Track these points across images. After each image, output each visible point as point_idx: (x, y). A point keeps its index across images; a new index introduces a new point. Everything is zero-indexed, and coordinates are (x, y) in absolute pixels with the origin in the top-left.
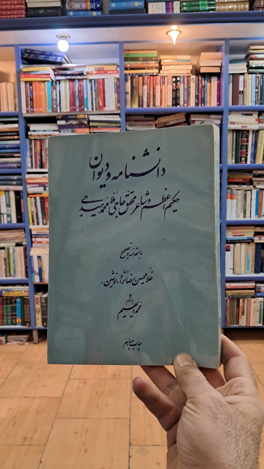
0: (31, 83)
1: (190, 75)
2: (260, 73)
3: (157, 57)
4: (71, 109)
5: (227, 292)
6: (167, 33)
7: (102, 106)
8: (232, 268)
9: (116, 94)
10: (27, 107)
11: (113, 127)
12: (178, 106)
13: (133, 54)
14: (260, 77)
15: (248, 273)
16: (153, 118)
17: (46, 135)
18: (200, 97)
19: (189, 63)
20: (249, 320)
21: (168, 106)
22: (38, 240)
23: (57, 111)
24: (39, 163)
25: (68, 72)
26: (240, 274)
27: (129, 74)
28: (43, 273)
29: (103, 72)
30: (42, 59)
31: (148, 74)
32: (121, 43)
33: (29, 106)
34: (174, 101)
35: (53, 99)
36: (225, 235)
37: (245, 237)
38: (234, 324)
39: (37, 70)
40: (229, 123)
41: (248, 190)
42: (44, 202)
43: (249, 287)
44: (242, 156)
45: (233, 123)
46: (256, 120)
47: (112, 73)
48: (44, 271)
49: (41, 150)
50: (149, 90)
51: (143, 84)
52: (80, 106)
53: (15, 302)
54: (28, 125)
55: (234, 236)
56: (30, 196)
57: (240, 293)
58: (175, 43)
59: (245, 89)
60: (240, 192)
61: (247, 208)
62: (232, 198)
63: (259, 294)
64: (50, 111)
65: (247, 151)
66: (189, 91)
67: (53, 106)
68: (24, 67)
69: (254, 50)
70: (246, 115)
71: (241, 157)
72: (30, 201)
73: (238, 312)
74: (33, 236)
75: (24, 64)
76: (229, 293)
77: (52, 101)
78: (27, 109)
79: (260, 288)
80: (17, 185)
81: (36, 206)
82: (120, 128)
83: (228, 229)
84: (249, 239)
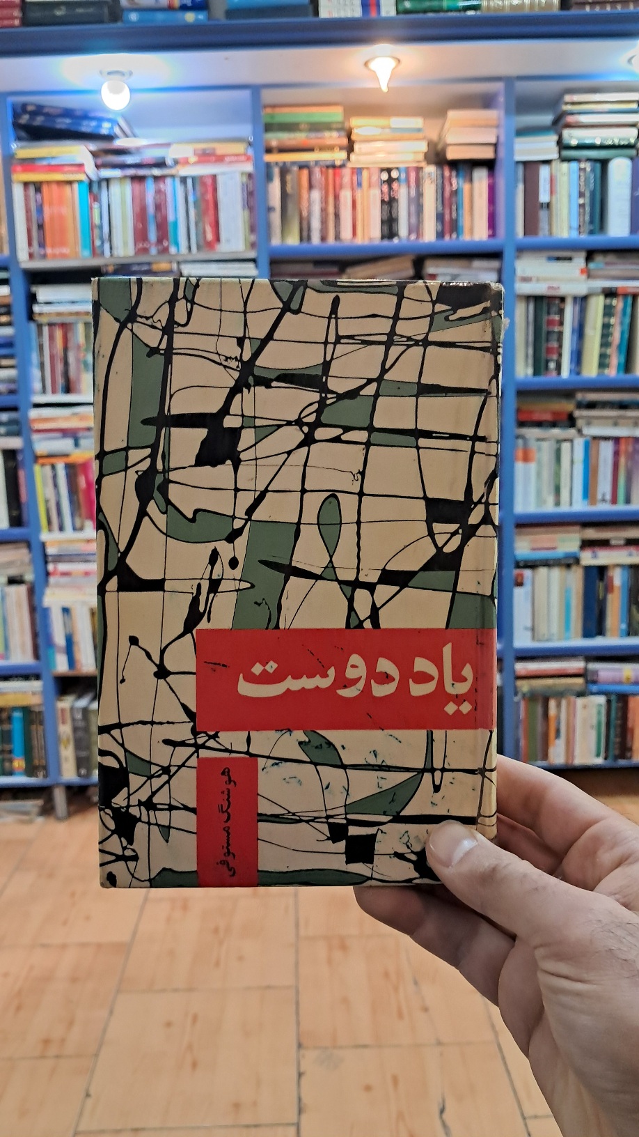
0: (38, 187)
1: (423, 164)
2: (589, 160)
3: (343, 123)
4: (138, 249)
5: (519, 683)
6: (366, 64)
7: (211, 241)
8: (529, 624)
9: (247, 213)
10: (30, 244)
12: (396, 240)
13: (285, 115)
14: (588, 169)
15: (567, 638)
16: (335, 269)
17: (77, 314)
18: (447, 217)
19: (420, 135)
20: (571, 748)
21: (370, 239)
22: (62, 567)
23: (103, 253)
24: (60, 381)
25: (129, 160)
26: (548, 640)
27: (277, 164)
28: (75, 649)
29: (214, 158)
30: (62, 126)
31: (321, 163)
32: (255, 89)
33: (35, 243)
34: (386, 228)
35: (93, 226)
36: (512, 549)
37: (560, 552)
38: (536, 760)
39: (53, 155)
40: (517, 279)
42: (75, 476)
43: (570, 671)
44: (549, 357)
45: (528, 278)
46: (582, 271)
47: (237, 162)
48: (78, 644)
49: (66, 349)
50: (325, 200)
51: (311, 187)
52: (160, 241)
53: (10, 719)
54: (34, 289)
55: (534, 549)
56: (41, 461)
57: (549, 687)
58: (385, 89)
59: (554, 197)
60: (545, 445)
61: (563, 482)
62: (526, 459)
63: (594, 688)
64: (87, 253)
65: (561, 346)
66: (421, 203)
67: (92, 242)
68: (22, 148)
69: (573, 103)
70: (558, 259)
71: (547, 362)
72: (40, 473)
73: (545, 731)
74: (50, 559)
75: (19, 139)
76: (524, 686)
77: (92, 229)
78: (32, 250)
79: (596, 672)
80: (8, 434)
81: (56, 485)
83: (520, 534)
84: (568, 556)
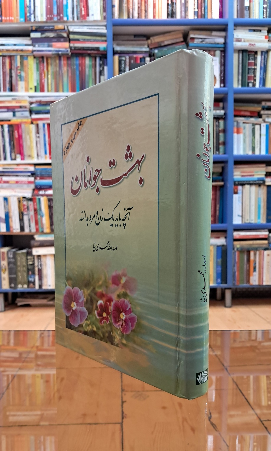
4: (48, 17)
5: (236, 243)
7: (84, 15)
8: (240, 214)
11: (98, 41)
15: (259, 219)
16: (145, 39)
17: (17, 50)
18: (200, 13)
20: (262, 277)
22: (5, 179)
23: (30, 19)
24: (8, 86)
26: (250, 221)
28: (10, 220)
35: (26, 6)
36: (233, 176)
37: (256, 177)
38: (244, 283)
40: (234, 40)
41: (257, 124)
42: (13, 131)
43: (261, 237)
44: (249, 81)
45: (239, 39)
46: (266, 37)
48: (11, 218)
49: (11, 69)
50: (140, 3)
52: (58, 14)
55: (243, 176)
57: (250, 245)
59: (252, 3)
60: (247, 125)
61: (256, 146)
62: (238, 132)
64: (22, 20)
65: (255, 76)
66: (187, 6)
67: (25, 14)
70: (254, 30)
71: (248, 83)
73: (248, 268)
76: (238, 244)
77: (25, 8)
81: (3, 135)
82: (107, 43)
83: (236, 168)
84: (259, 179)
